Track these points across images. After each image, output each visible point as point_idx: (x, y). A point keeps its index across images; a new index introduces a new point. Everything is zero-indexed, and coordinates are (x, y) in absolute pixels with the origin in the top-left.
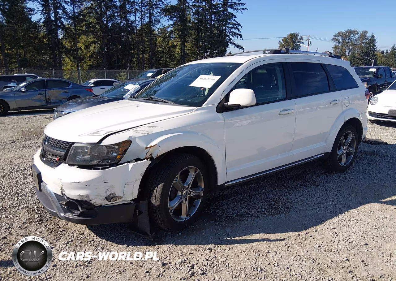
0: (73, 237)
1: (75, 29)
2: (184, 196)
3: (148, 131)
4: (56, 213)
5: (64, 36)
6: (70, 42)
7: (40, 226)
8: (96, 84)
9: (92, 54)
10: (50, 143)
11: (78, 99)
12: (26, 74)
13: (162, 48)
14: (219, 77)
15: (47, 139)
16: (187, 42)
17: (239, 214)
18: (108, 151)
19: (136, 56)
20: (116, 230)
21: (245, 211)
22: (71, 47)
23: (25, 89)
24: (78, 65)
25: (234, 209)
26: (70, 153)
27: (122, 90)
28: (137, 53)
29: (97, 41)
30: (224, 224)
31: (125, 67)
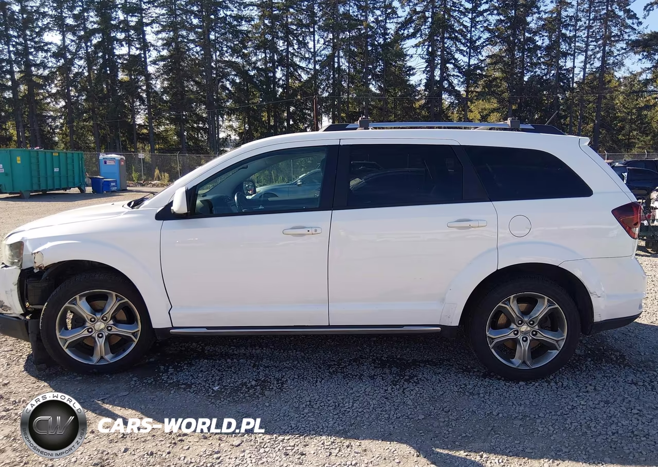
1: (467, 91)
2: (96, 330)
5: (452, 103)
29: (501, 108)
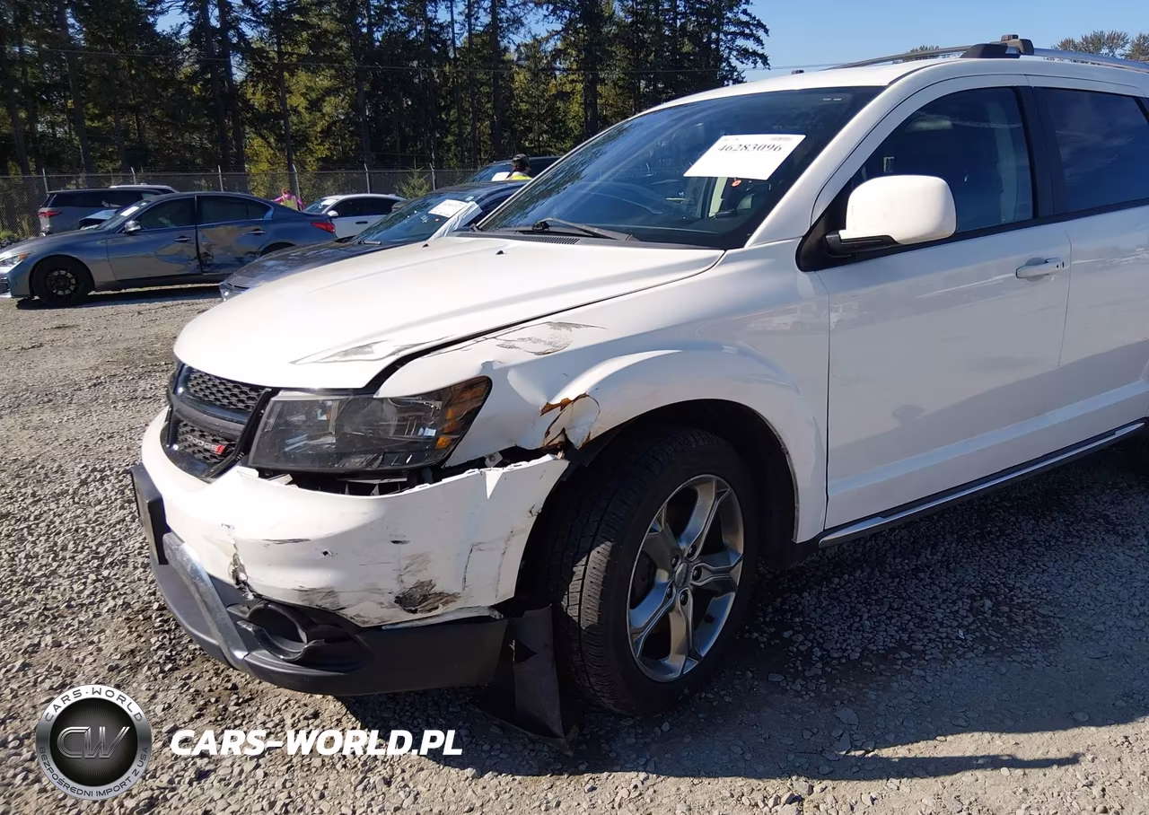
0: (279, 729)
1: (280, 54)
2: (677, 587)
3: (550, 343)
4: (218, 649)
5: (250, 74)
6: (266, 93)
7: (166, 681)
8: (343, 209)
9: (329, 127)
10: (192, 391)
11: (288, 251)
12: (143, 185)
13: (531, 104)
14: (797, 139)
15: (185, 375)
16: (602, 81)
17: (871, 647)
18: (405, 419)
19: (454, 128)
20: (430, 704)
21: (892, 636)
22: (270, 105)
23: (136, 225)
24: (290, 160)
25: (850, 628)
26: (264, 428)
27: (425, 219)
28: (458, 119)
29: (341, 88)
30: (824, 690)
31: (423, 161)
